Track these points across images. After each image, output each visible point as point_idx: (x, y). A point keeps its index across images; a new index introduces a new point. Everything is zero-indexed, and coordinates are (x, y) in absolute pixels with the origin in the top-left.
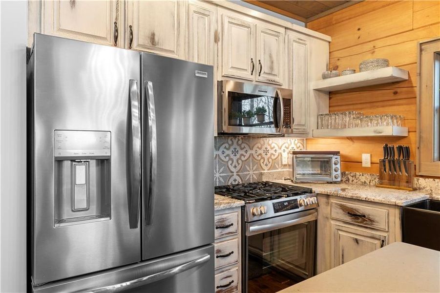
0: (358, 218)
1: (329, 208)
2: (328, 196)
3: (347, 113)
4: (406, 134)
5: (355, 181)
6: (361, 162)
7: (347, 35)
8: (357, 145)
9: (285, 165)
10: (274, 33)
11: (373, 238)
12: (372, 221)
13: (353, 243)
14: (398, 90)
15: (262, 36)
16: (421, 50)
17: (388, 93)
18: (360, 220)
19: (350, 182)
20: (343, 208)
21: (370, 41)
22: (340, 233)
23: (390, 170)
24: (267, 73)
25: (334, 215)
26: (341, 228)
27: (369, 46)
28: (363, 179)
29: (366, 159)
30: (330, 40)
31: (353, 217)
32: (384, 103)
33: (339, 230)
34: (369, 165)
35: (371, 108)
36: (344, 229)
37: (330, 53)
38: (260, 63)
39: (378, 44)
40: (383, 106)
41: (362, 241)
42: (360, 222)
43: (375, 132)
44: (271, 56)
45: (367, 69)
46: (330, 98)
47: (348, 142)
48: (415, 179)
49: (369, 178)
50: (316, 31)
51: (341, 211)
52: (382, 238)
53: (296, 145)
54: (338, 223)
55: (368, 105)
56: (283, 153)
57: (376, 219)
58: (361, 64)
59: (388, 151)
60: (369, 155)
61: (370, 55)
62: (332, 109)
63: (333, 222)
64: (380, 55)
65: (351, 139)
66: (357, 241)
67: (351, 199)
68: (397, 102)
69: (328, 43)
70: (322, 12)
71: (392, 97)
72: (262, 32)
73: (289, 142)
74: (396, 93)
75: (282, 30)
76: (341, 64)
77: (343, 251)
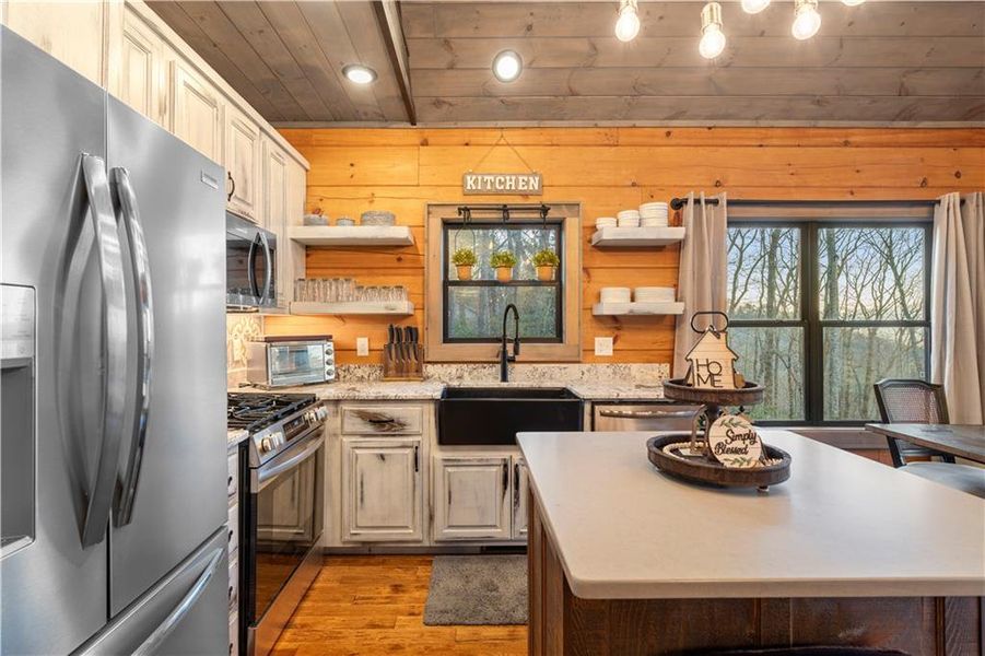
0: (383, 425)
1: (339, 419)
2: (337, 402)
3: (341, 279)
4: (411, 312)
5: (348, 377)
6: (356, 350)
7: (335, 169)
8: (350, 326)
9: (238, 362)
10: (248, 132)
11: (404, 447)
12: (402, 425)
13: (377, 461)
14: (402, 256)
15: (232, 132)
16: (429, 213)
17: (389, 258)
18: (387, 426)
19: (341, 379)
20: (362, 415)
21: (367, 186)
22: (357, 451)
23: (397, 357)
24: (239, 199)
25: (348, 428)
26: (359, 445)
27: (366, 192)
28: (359, 373)
29: (362, 345)
30: (308, 168)
31: (377, 425)
32: (386, 270)
33: (357, 448)
34: (367, 353)
35: (369, 275)
36: (364, 445)
37: (307, 186)
38: (230, 178)
39: (379, 192)
40: (384, 275)
41: (390, 455)
42: (387, 430)
43: (386, 308)
44: (244, 170)
45: (374, 222)
46: (307, 256)
47: (338, 322)
48: (424, 366)
49: (367, 370)
50: (293, 146)
51: (359, 420)
52: (416, 445)
53: (252, 327)
54: (354, 439)
55: (365, 271)
56: (235, 341)
57: (409, 421)
58: (363, 215)
59: (394, 333)
60: (366, 340)
61: (367, 204)
62: (311, 272)
63: (345, 439)
64: (379, 206)
65: (341, 317)
66: (382, 457)
67: (376, 401)
68: (401, 271)
69: (304, 172)
70: (295, 120)
71: (396, 264)
72: (233, 123)
73: (242, 322)
74: (399, 259)
75: (257, 130)
76: (326, 206)
77: (362, 476)
